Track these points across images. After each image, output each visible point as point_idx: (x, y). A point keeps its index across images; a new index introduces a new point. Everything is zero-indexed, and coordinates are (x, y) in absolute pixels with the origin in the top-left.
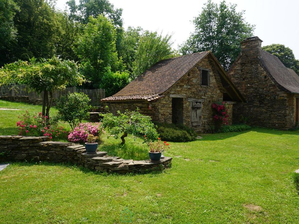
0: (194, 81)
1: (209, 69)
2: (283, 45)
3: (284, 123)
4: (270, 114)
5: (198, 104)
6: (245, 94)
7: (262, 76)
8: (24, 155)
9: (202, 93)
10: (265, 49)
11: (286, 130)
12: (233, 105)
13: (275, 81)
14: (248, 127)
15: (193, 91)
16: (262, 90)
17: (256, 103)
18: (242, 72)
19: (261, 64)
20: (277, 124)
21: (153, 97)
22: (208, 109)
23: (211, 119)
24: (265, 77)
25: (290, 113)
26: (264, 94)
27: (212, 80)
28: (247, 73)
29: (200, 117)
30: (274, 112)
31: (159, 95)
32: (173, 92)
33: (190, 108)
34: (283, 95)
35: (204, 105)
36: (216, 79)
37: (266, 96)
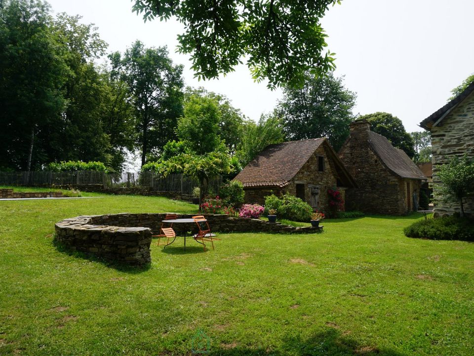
0: (313, 167)
1: (324, 155)
2: (390, 113)
3: (396, 208)
4: (382, 200)
5: (316, 189)
6: (356, 179)
7: (372, 161)
8: (218, 227)
9: (319, 179)
10: (368, 118)
11: (399, 216)
12: (346, 191)
13: (386, 166)
14: (362, 214)
15: (312, 177)
16: (373, 175)
17: (368, 189)
18: (352, 155)
19: (371, 148)
20: (390, 209)
21: (284, 184)
22: (324, 195)
23: (327, 205)
24: (376, 161)
25: (401, 198)
26: (375, 179)
27: (327, 166)
28: (357, 157)
29: (318, 203)
30: (387, 197)
31: (288, 181)
32: (296, 179)
33: (310, 194)
34: (394, 179)
35: (321, 191)
36: (330, 164)
37: (377, 181)
